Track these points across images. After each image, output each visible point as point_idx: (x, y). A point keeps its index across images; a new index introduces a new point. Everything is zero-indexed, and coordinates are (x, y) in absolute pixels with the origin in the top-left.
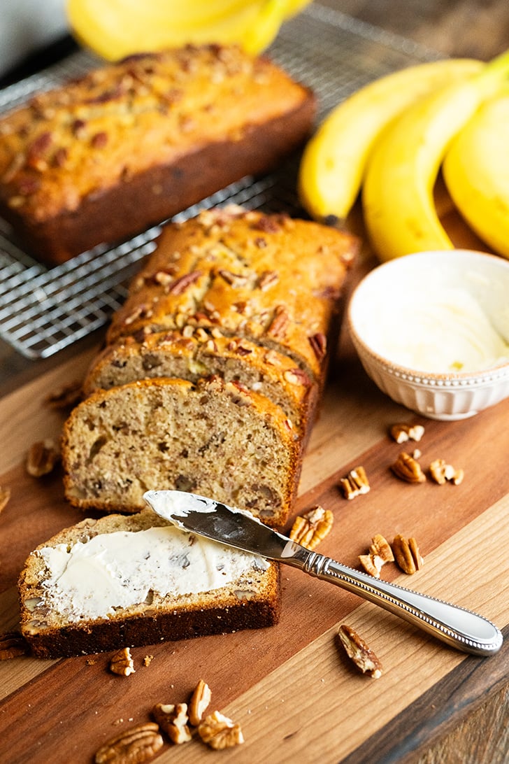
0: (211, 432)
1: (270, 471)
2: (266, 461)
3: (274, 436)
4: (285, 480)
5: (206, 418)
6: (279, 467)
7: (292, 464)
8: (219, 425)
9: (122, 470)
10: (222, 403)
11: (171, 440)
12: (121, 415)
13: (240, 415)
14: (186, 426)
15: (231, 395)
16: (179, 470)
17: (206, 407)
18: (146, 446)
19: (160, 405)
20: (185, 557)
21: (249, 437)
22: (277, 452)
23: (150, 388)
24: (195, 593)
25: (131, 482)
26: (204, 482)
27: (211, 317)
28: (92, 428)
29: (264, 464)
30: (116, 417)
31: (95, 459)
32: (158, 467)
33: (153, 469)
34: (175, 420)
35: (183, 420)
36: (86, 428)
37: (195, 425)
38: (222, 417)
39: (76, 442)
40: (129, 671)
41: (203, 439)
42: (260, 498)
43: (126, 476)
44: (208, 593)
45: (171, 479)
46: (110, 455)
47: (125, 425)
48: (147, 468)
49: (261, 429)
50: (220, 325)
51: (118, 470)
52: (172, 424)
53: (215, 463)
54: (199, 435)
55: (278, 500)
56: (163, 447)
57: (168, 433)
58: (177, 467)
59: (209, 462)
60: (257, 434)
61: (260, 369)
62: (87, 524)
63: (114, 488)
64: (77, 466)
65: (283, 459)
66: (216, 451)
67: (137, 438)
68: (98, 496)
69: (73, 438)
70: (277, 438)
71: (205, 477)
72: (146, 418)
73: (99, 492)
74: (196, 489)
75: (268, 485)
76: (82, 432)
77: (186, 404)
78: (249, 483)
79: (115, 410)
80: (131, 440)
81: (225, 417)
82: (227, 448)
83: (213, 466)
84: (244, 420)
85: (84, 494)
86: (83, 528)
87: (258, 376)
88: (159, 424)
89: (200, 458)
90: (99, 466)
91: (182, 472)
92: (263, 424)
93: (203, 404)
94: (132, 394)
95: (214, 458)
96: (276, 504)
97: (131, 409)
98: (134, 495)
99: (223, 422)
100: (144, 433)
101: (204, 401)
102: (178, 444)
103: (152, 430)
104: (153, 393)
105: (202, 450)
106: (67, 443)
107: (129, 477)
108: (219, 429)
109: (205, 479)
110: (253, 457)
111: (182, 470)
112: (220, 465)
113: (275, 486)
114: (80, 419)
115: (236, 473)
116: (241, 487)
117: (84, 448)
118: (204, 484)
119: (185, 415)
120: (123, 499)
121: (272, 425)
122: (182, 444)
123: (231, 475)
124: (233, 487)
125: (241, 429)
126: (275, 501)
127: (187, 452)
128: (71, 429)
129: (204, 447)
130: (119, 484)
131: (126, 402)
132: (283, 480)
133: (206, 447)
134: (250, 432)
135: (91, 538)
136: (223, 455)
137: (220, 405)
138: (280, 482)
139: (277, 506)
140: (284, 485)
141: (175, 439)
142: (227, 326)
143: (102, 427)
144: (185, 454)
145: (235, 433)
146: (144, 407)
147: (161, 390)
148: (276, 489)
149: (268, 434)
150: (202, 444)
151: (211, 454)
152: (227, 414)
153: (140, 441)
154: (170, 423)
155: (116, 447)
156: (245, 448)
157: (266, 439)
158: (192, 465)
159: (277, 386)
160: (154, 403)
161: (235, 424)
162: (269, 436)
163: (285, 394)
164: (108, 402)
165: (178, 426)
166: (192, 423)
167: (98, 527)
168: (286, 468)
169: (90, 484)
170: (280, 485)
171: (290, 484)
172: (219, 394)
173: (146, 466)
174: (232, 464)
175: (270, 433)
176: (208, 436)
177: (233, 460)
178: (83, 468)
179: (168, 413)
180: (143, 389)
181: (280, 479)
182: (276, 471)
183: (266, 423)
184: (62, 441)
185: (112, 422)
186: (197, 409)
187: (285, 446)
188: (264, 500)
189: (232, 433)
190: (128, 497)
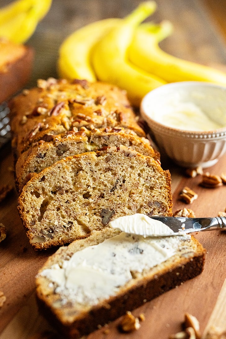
0: (116, 178)
1: (156, 192)
2: (152, 186)
3: (154, 170)
4: (166, 194)
5: (111, 170)
6: (161, 188)
7: (168, 184)
8: (120, 172)
9: (63, 217)
10: (119, 158)
11: (92, 190)
12: (56, 183)
13: (132, 163)
14: (100, 178)
15: (124, 152)
16: (101, 207)
17: (110, 163)
18: (76, 198)
19: (81, 169)
20: (137, 248)
21: (139, 175)
22: (157, 179)
23: (72, 160)
24: (159, 263)
25: (72, 223)
26: (118, 209)
27: (86, 120)
28: (38, 196)
29: (152, 188)
30: (53, 185)
31: (45, 215)
32: (87, 208)
33: (84, 211)
34: (92, 176)
35: (97, 175)
36: (34, 197)
37: (105, 176)
38: (121, 167)
39: (29, 208)
40: (137, 325)
41: (112, 184)
42: (154, 209)
43: (67, 220)
44: (165, 262)
45: (97, 213)
46: (53, 210)
47: (60, 188)
48: (80, 211)
49: (145, 168)
50: (93, 123)
51: (61, 218)
52: (91, 179)
53: (123, 195)
54: (108, 181)
55: (165, 207)
56: (87, 196)
57: (89, 186)
58: (99, 206)
59: (118, 196)
60: (144, 172)
61: (129, 138)
62: (62, 250)
63: (62, 230)
64: (34, 222)
65: (162, 182)
66: (121, 189)
67: (69, 194)
68: (52, 238)
69: (27, 206)
70: (156, 171)
71: (118, 206)
72: (72, 180)
73: (53, 235)
74: (115, 215)
75: (157, 200)
76: (32, 200)
77: (97, 165)
78: (146, 202)
79: (52, 180)
80: (66, 197)
81: (122, 167)
82: (128, 185)
83: (122, 198)
84: (134, 165)
85: (43, 239)
86: (61, 253)
87: (128, 142)
88: (83, 181)
89: (113, 196)
90: (48, 219)
91: (103, 207)
92: (146, 164)
93: (108, 162)
94: (61, 167)
95: (121, 194)
96: (164, 210)
97: (62, 177)
98: (76, 230)
99: (122, 170)
100: (73, 190)
101: (107, 160)
102: (96, 191)
103: (79, 186)
104: (75, 163)
105: (112, 190)
106: (23, 210)
107: (70, 220)
108: (120, 175)
109: (119, 207)
110: (144, 186)
111: (103, 206)
112: (125, 196)
113: (161, 199)
114: (29, 192)
115: (137, 198)
116: (141, 206)
117: (36, 210)
118: (119, 210)
119: (97, 171)
120: (70, 235)
121: (151, 164)
122: (99, 190)
123: (134, 201)
124: (137, 207)
125: (134, 171)
126: (163, 209)
127: (104, 194)
128: (24, 200)
129: (114, 188)
130: (64, 226)
131: (58, 173)
132: (165, 194)
133: (115, 188)
134: (139, 172)
135: (70, 257)
136: (126, 190)
137: (118, 160)
138: (163, 196)
139: (165, 211)
140: (167, 197)
141: (94, 188)
142: (97, 122)
143: (45, 193)
144: (102, 196)
145: (130, 175)
146: (70, 173)
147: (80, 160)
148: (163, 201)
149: (150, 170)
150: (112, 187)
151: (119, 191)
152: (124, 164)
153: (72, 196)
154: (89, 178)
155: (57, 204)
156: (139, 182)
157: (150, 173)
158: (108, 201)
159: (141, 146)
160: (76, 170)
161: (129, 169)
162: (151, 171)
163: (146, 149)
164: (47, 176)
165: (94, 180)
166: (103, 175)
167: (70, 250)
168: (165, 187)
169: (45, 232)
170: (164, 198)
171: (170, 196)
172: (117, 153)
173: (79, 210)
174: (133, 194)
175: (151, 169)
176: (115, 181)
177: (133, 191)
178: (38, 223)
179: (87, 173)
180: (68, 162)
181: (164, 195)
182: (160, 190)
183: (148, 164)
184: (20, 209)
185: (51, 189)
186: (105, 166)
187: (162, 174)
188: (156, 211)
189: (129, 175)
190: (73, 232)
